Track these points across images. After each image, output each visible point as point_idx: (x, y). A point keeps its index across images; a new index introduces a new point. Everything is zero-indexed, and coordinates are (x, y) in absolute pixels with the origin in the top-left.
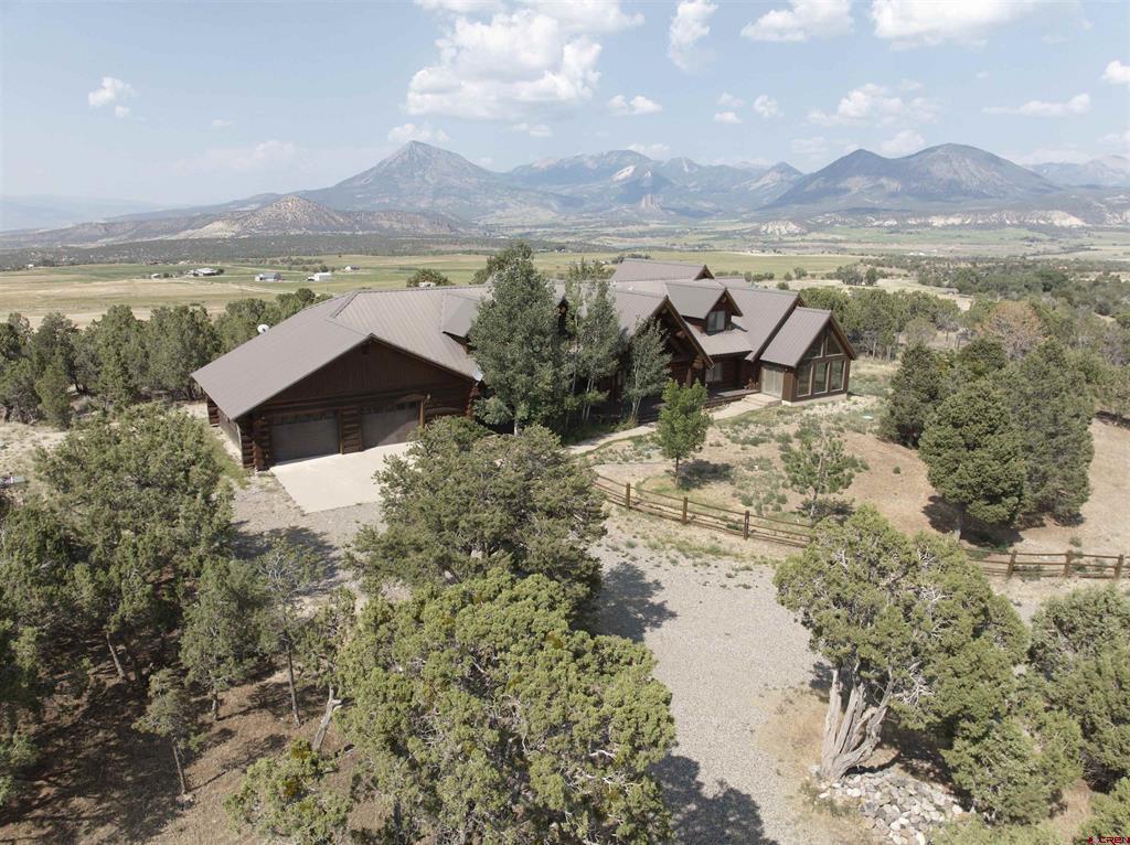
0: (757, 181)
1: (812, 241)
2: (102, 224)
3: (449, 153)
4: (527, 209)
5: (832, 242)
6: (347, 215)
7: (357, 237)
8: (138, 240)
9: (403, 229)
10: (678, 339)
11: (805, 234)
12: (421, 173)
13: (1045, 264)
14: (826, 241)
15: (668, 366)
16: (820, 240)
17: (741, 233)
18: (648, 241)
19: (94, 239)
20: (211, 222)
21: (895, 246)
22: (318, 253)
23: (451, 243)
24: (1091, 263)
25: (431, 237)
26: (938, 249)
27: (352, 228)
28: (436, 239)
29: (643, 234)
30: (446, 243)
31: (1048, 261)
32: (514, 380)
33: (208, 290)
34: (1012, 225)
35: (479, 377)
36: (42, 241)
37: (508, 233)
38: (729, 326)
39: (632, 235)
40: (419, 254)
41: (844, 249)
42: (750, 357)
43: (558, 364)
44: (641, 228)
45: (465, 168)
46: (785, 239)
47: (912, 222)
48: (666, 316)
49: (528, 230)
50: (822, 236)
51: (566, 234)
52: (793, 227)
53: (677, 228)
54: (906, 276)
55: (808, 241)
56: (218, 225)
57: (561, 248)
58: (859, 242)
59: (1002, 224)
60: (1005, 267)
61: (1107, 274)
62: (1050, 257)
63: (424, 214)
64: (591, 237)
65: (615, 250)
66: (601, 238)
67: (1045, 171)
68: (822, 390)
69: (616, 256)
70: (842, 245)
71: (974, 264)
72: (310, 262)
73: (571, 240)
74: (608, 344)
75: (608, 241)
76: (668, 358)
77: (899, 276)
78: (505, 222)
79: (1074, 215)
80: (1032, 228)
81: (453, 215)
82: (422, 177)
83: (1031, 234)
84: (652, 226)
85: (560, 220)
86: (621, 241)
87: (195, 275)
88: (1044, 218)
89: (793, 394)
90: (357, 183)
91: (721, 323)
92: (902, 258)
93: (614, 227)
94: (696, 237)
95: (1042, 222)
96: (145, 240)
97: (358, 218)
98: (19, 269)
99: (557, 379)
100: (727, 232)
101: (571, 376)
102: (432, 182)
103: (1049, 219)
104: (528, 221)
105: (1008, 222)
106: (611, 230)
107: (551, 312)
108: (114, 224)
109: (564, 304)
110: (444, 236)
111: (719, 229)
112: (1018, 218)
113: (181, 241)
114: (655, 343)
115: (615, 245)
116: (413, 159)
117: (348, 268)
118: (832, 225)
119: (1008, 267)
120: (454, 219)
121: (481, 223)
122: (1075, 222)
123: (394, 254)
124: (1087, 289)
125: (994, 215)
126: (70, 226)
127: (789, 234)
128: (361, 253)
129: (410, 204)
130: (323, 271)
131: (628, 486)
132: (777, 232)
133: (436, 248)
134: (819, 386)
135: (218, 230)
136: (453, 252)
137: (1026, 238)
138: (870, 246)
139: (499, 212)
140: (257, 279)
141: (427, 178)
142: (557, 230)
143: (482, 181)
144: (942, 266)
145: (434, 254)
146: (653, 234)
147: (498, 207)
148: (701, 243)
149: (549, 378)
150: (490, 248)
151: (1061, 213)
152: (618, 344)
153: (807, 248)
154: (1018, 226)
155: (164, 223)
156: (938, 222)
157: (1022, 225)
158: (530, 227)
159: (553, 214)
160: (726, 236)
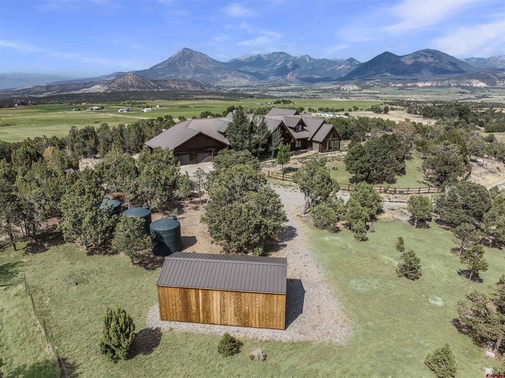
0: (340, 66)
1: (364, 93)
2: (45, 86)
3: (201, 53)
4: (236, 79)
5: (373, 94)
6: (155, 81)
7: (160, 92)
8: (62, 94)
9: (180, 88)
10: (286, 133)
11: (361, 90)
12: (188, 62)
13: (466, 104)
14: (370, 93)
15: (282, 141)
16: (367, 93)
17: (332, 90)
18: (291, 93)
19: (42, 93)
20: (94, 85)
21: (401, 96)
22: (143, 99)
23: (202, 94)
24: (486, 104)
25: (193, 91)
26: (421, 97)
27: (157, 88)
28: (196, 93)
29: (288, 90)
30: (200, 94)
31: (467, 103)
32: (239, 144)
33: (99, 116)
34: (454, 86)
35: (229, 144)
36: (18, 94)
37: (227, 90)
38: (303, 130)
39: (283, 91)
40: (188, 100)
41: (378, 97)
42: (309, 139)
43: (250, 140)
44: (287, 88)
45: (208, 60)
46: (352, 92)
47: (409, 85)
48: (282, 127)
49: (236, 88)
50: (369, 91)
51: (253, 90)
52: (355, 87)
53: (303, 87)
54: (402, 109)
55: (362, 93)
56: (97, 86)
57: (251, 97)
58: (385, 94)
59: (450, 86)
60: (447, 106)
61: (491, 109)
62: (469, 101)
63: (189, 81)
64: (265, 92)
65: (276, 98)
66: (269, 92)
67: (470, 61)
68: (331, 149)
69: (275, 100)
70: (377, 95)
71: (434, 104)
72: (140, 103)
73: (256, 93)
74: (265, 134)
75: (272, 94)
76: (282, 139)
77: (400, 109)
78: (226, 85)
79: (482, 82)
80: (463, 87)
81: (203, 82)
82: (189, 64)
83: (462, 90)
84: (292, 86)
85: (251, 84)
86: (278, 94)
87: (92, 109)
88: (469, 83)
89: (322, 150)
90: (159, 67)
91: (300, 129)
92: (403, 101)
93: (275, 87)
94: (312, 92)
95: (468, 85)
96: (65, 93)
97: (160, 83)
98: (12, 107)
99: (250, 144)
100: (326, 89)
101: (254, 143)
102: (193, 66)
103: (471, 83)
104: (237, 84)
105: (452, 85)
106: (274, 88)
107: (248, 125)
108: (51, 86)
109: (252, 123)
110: (199, 91)
111: (323, 88)
112: (457, 83)
113: (82, 94)
114: (279, 134)
115: (276, 95)
116: (184, 56)
117: (158, 106)
118: (373, 86)
119: (448, 105)
120: (203, 83)
121: (215, 85)
122: (482, 85)
123: (177, 100)
124: (479, 115)
125: (446, 82)
126: (30, 87)
127: (354, 90)
128: (162, 99)
129: (183, 76)
130: (147, 108)
131: (269, 171)
132: (349, 90)
133: (195, 97)
134: (330, 148)
135: (97, 89)
136: (204, 99)
137: (460, 92)
138: (390, 96)
139: (223, 80)
140: (119, 111)
141: (191, 65)
142: (250, 88)
143: (216, 66)
144: (420, 105)
145: (195, 99)
146: (292, 90)
147: (223, 78)
148: (314, 94)
149: (248, 144)
150: (220, 97)
151: (476, 81)
152: (267, 135)
153: (361, 96)
154: (457, 87)
155: (73, 86)
156: (420, 84)
157: (458, 86)
158: (238, 87)
159: (247, 81)
160: (325, 91)
